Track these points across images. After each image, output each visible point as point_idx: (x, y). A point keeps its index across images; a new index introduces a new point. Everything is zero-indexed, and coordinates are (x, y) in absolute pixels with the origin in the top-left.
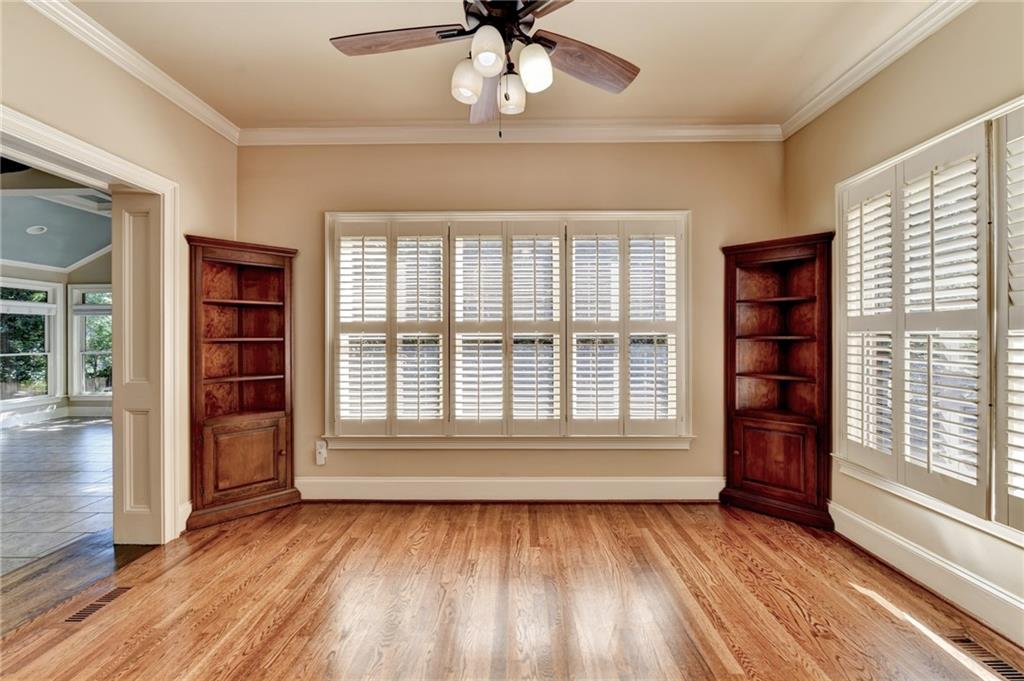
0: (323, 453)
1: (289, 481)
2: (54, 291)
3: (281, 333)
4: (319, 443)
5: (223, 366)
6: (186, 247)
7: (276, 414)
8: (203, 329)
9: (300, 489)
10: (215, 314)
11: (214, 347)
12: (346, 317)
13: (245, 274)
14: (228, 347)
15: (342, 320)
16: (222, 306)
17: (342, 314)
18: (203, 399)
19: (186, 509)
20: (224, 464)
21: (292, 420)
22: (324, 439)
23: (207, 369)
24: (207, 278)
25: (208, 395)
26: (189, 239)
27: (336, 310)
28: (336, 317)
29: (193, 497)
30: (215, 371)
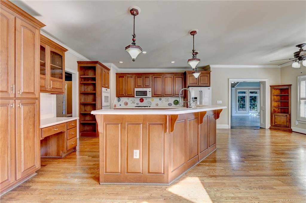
0: (297, 123)
1: (290, 127)
2: (258, 91)
3: (288, 100)
4: (296, 121)
5: (277, 105)
6: (270, 87)
7: (287, 114)
8: (273, 99)
9: (292, 129)
10: (275, 97)
11: (275, 102)
12: (302, 96)
13: (282, 90)
14: (278, 102)
15: (301, 97)
16: (277, 96)
17: (301, 96)
18: (273, 110)
19: (270, 125)
20: (276, 120)
21: (290, 116)
22: (297, 120)
23: (274, 105)
24: (274, 91)
25: (274, 109)
26: (270, 86)
27: (300, 95)
28: (300, 97)
29: (271, 124)
30: (275, 106)
